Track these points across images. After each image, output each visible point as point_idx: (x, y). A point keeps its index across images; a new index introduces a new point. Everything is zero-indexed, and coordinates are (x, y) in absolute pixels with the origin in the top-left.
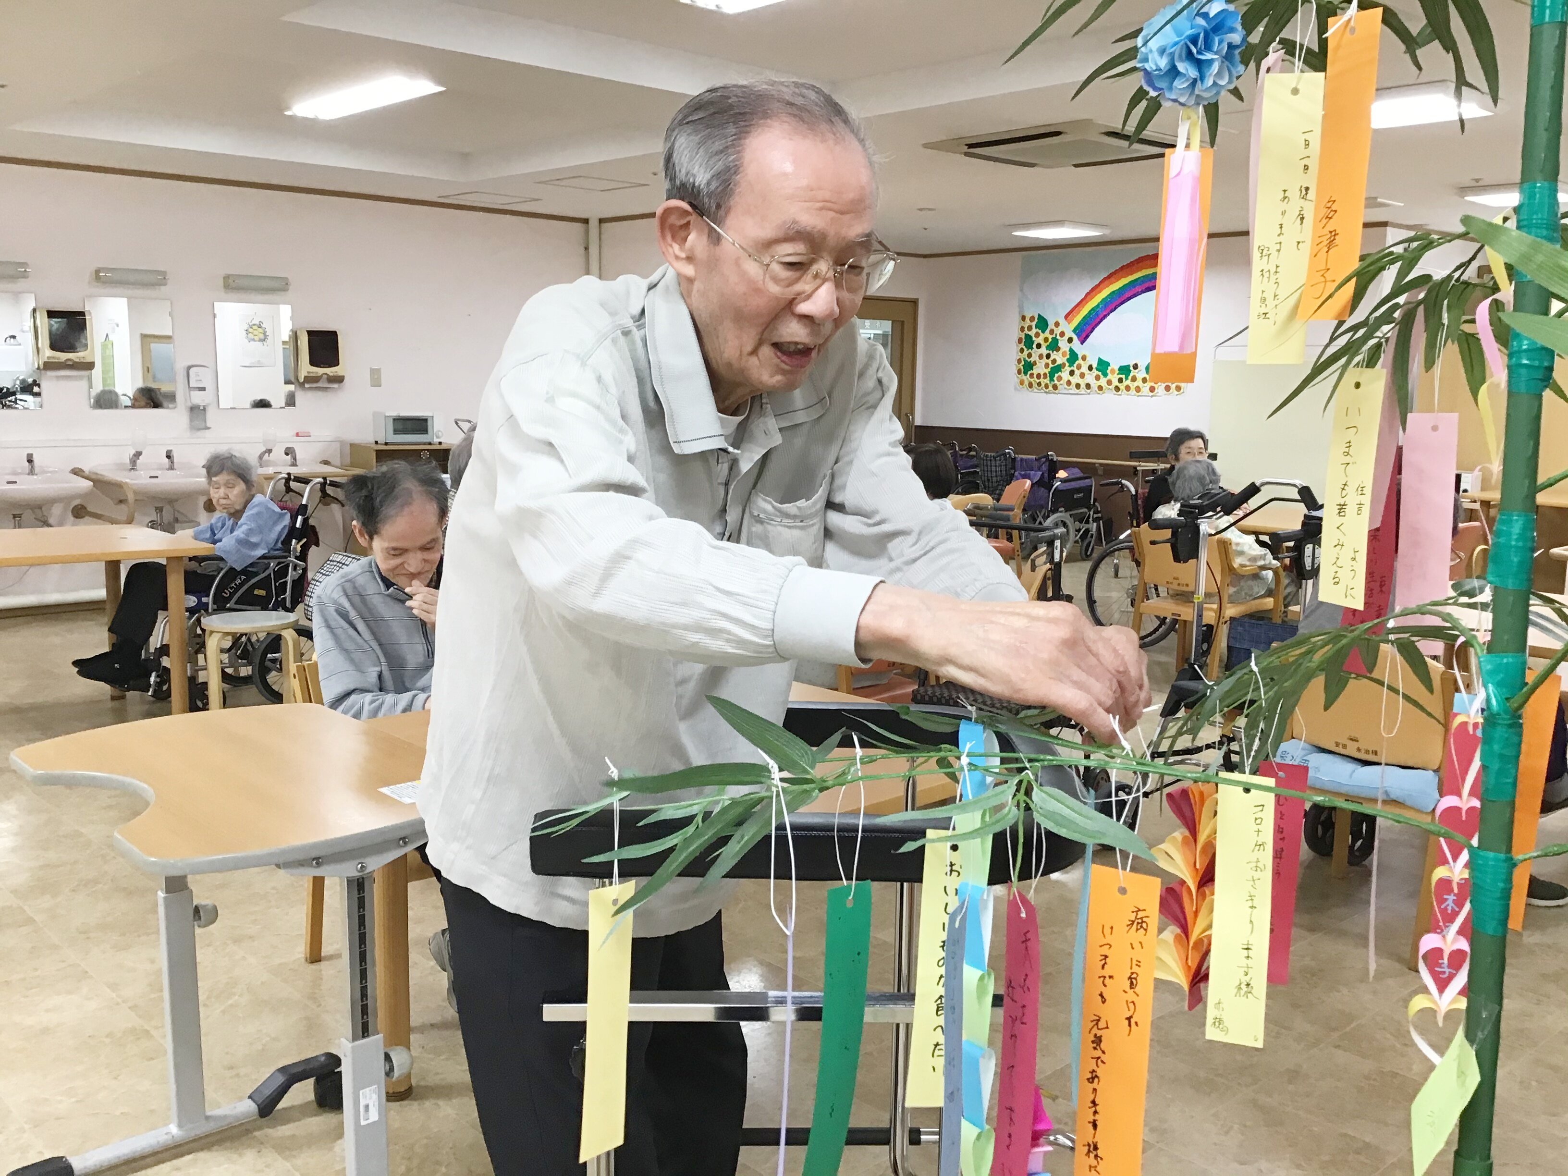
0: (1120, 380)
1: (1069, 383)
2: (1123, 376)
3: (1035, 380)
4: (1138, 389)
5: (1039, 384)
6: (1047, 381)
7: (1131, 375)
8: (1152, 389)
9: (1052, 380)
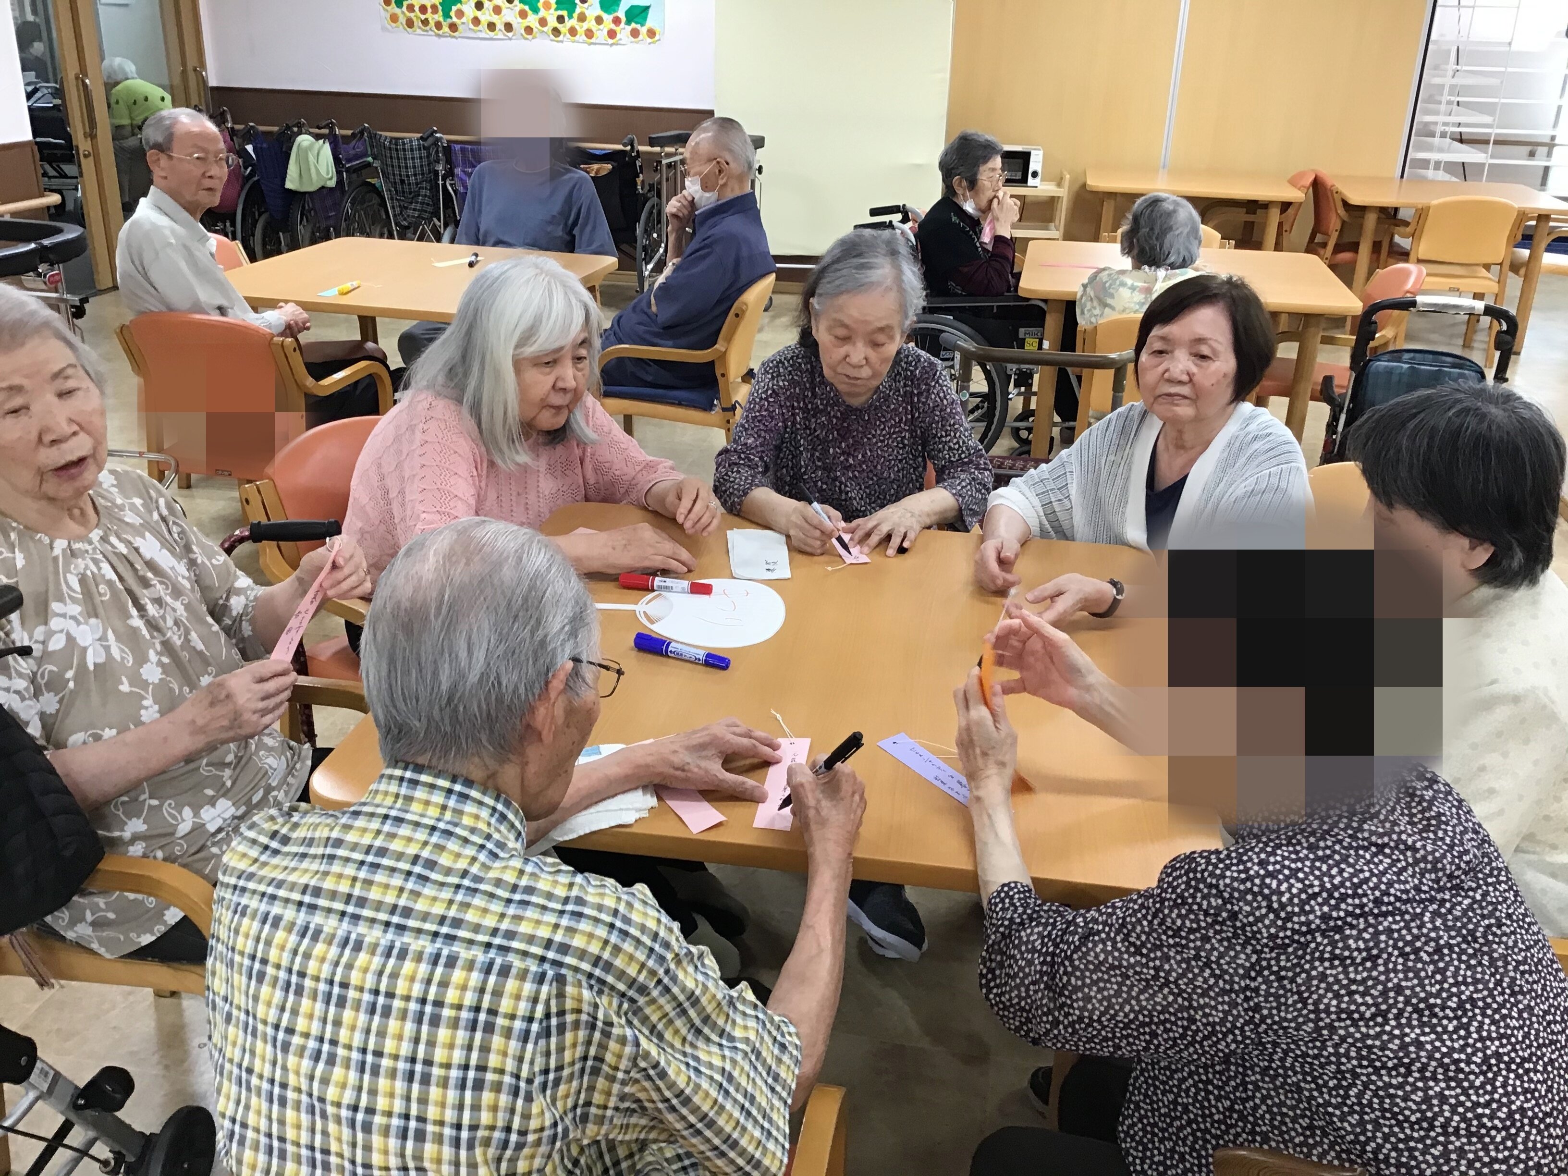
0: (561, 19)
1: (476, 21)
2: (565, 13)
3: (416, 15)
4: (589, 34)
5: (425, 22)
6: (439, 17)
7: (578, 10)
8: (612, 34)
9: (447, 15)
